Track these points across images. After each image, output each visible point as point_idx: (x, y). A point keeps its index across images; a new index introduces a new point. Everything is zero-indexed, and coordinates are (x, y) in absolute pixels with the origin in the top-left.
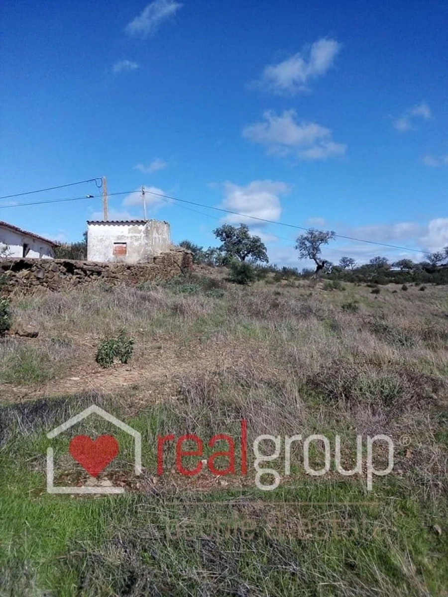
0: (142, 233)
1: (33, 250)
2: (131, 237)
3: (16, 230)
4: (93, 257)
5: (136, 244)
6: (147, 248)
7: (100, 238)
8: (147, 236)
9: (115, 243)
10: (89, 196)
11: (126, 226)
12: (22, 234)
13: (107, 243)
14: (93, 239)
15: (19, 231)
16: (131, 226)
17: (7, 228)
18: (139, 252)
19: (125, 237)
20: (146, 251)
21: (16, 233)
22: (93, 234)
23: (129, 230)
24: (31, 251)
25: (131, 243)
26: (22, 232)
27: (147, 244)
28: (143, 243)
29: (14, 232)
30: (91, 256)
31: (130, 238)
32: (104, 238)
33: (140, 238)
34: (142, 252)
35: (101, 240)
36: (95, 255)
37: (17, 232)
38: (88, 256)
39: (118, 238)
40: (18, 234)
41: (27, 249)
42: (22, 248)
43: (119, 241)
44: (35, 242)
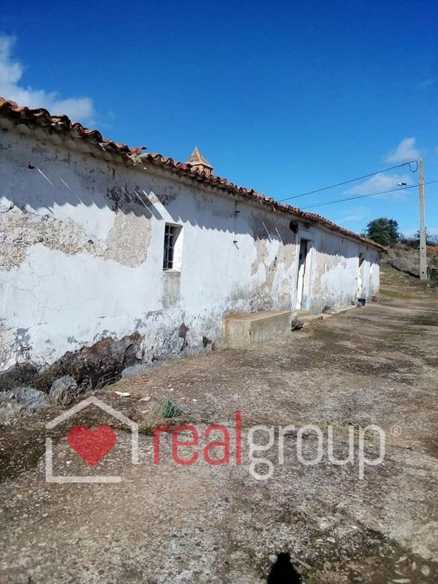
1: (366, 260)
24: (364, 261)
41: (362, 258)
42: (358, 259)
44: (368, 250)
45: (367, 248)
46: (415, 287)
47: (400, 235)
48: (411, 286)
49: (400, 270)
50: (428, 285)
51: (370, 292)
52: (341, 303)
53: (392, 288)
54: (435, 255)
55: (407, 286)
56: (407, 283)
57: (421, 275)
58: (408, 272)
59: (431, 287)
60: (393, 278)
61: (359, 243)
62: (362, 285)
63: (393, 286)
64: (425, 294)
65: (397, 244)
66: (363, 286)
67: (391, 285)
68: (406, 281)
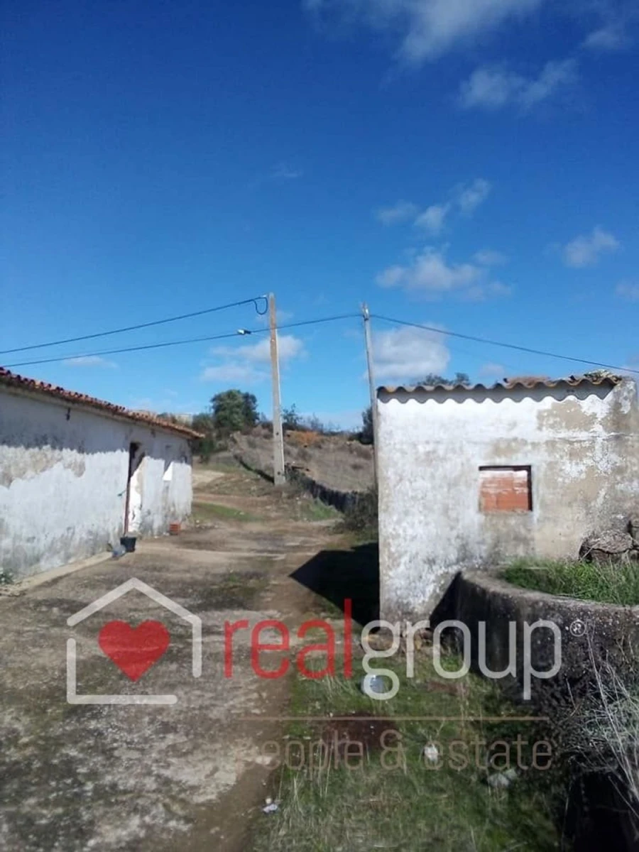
0: (598, 428)
1: (152, 457)
2: (551, 444)
3: (113, 412)
4: (399, 522)
5: (573, 470)
6: (620, 487)
7: (422, 449)
8: (617, 438)
9: (481, 468)
10: (242, 332)
11: (528, 401)
12: (127, 420)
13: (452, 467)
14: (398, 455)
15: (122, 414)
16: (549, 401)
17: (90, 409)
18: (586, 502)
19: (525, 442)
20: (615, 499)
21: (113, 419)
22: (398, 436)
23: (540, 416)
24: (146, 459)
25: (551, 465)
26: (129, 417)
27: (619, 470)
28: (603, 466)
29: (107, 418)
30: (395, 518)
31: (544, 448)
32: (441, 452)
33: (591, 448)
34: (600, 500)
35: (430, 458)
36: (406, 513)
37: (115, 417)
38: (381, 517)
39: (497, 450)
40: (116, 420)
41: (138, 454)
42: (126, 455)
43: (501, 461)
44: (154, 436)
45: (153, 433)
46: (265, 498)
47: (260, 417)
48: (258, 496)
49: (249, 469)
50: (284, 495)
51: (166, 516)
52: (66, 553)
53: (228, 501)
54: (306, 444)
55: (253, 495)
56: (254, 491)
57: (277, 477)
58: (261, 473)
59: (289, 498)
60: (236, 483)
61: (124, 422)
62: (141, 506)
63: (232, 497)
64: (276, 511)
65: (255, 429)
66: (144, 506)
67: (229, 494)
68: (254, 488)
